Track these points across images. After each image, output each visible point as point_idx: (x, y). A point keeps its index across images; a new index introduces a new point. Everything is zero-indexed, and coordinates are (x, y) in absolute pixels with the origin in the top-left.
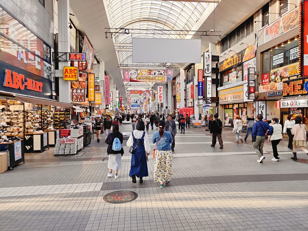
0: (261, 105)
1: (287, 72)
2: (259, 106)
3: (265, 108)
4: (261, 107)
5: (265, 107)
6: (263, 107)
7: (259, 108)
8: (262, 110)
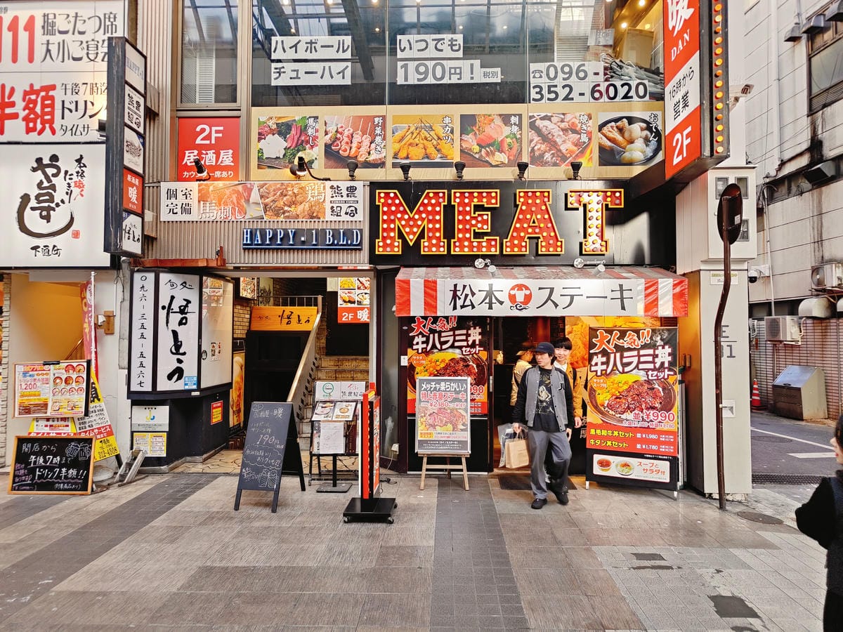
0: (173, 298)
1: (378, 139)
2: (164, 301)
3: (193, 318)
4: (175, 307)
5: (193, 307)
6: (182, 311)
7: (163, 314)
8: (180, 330)
